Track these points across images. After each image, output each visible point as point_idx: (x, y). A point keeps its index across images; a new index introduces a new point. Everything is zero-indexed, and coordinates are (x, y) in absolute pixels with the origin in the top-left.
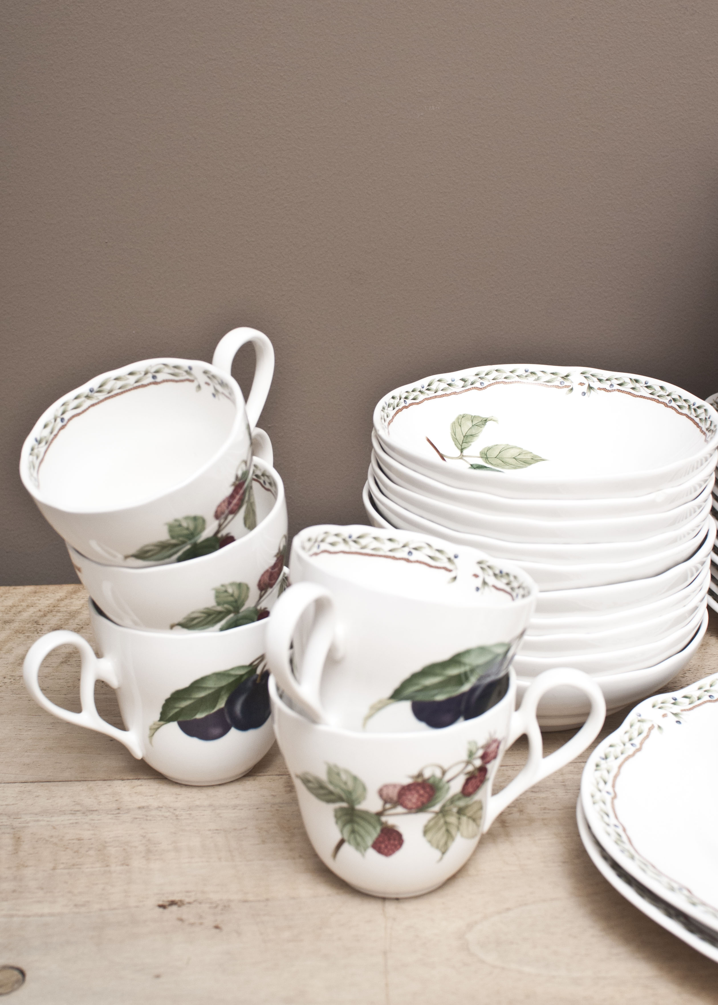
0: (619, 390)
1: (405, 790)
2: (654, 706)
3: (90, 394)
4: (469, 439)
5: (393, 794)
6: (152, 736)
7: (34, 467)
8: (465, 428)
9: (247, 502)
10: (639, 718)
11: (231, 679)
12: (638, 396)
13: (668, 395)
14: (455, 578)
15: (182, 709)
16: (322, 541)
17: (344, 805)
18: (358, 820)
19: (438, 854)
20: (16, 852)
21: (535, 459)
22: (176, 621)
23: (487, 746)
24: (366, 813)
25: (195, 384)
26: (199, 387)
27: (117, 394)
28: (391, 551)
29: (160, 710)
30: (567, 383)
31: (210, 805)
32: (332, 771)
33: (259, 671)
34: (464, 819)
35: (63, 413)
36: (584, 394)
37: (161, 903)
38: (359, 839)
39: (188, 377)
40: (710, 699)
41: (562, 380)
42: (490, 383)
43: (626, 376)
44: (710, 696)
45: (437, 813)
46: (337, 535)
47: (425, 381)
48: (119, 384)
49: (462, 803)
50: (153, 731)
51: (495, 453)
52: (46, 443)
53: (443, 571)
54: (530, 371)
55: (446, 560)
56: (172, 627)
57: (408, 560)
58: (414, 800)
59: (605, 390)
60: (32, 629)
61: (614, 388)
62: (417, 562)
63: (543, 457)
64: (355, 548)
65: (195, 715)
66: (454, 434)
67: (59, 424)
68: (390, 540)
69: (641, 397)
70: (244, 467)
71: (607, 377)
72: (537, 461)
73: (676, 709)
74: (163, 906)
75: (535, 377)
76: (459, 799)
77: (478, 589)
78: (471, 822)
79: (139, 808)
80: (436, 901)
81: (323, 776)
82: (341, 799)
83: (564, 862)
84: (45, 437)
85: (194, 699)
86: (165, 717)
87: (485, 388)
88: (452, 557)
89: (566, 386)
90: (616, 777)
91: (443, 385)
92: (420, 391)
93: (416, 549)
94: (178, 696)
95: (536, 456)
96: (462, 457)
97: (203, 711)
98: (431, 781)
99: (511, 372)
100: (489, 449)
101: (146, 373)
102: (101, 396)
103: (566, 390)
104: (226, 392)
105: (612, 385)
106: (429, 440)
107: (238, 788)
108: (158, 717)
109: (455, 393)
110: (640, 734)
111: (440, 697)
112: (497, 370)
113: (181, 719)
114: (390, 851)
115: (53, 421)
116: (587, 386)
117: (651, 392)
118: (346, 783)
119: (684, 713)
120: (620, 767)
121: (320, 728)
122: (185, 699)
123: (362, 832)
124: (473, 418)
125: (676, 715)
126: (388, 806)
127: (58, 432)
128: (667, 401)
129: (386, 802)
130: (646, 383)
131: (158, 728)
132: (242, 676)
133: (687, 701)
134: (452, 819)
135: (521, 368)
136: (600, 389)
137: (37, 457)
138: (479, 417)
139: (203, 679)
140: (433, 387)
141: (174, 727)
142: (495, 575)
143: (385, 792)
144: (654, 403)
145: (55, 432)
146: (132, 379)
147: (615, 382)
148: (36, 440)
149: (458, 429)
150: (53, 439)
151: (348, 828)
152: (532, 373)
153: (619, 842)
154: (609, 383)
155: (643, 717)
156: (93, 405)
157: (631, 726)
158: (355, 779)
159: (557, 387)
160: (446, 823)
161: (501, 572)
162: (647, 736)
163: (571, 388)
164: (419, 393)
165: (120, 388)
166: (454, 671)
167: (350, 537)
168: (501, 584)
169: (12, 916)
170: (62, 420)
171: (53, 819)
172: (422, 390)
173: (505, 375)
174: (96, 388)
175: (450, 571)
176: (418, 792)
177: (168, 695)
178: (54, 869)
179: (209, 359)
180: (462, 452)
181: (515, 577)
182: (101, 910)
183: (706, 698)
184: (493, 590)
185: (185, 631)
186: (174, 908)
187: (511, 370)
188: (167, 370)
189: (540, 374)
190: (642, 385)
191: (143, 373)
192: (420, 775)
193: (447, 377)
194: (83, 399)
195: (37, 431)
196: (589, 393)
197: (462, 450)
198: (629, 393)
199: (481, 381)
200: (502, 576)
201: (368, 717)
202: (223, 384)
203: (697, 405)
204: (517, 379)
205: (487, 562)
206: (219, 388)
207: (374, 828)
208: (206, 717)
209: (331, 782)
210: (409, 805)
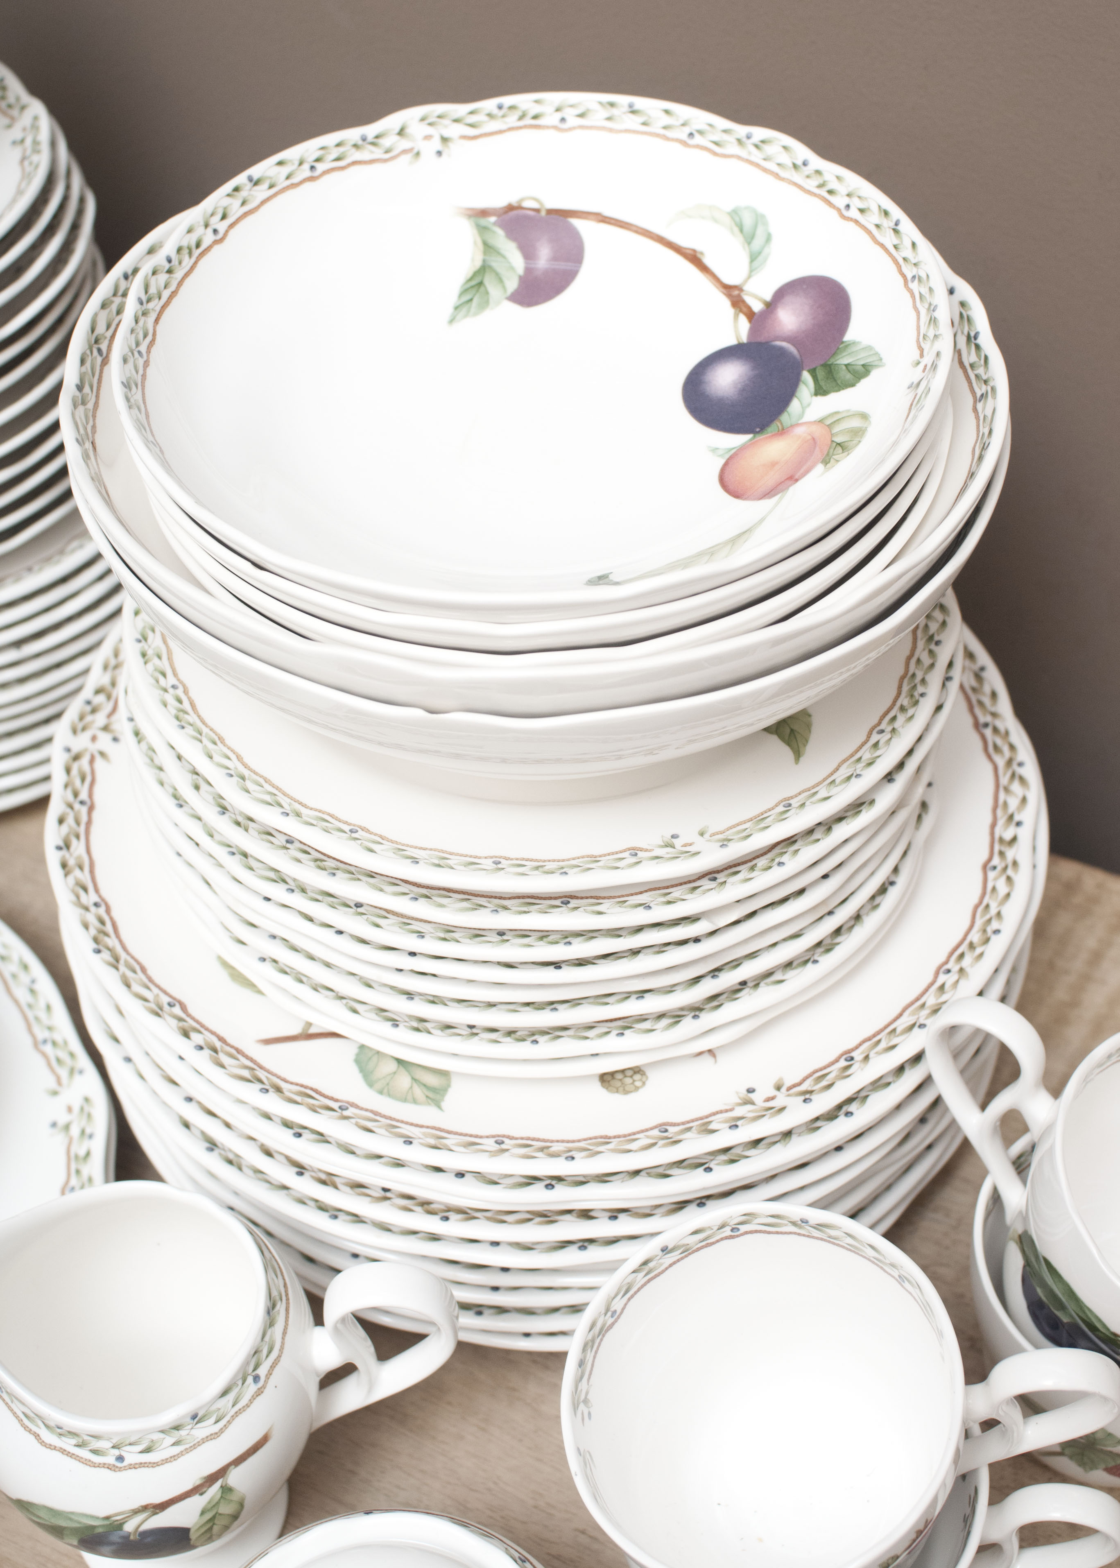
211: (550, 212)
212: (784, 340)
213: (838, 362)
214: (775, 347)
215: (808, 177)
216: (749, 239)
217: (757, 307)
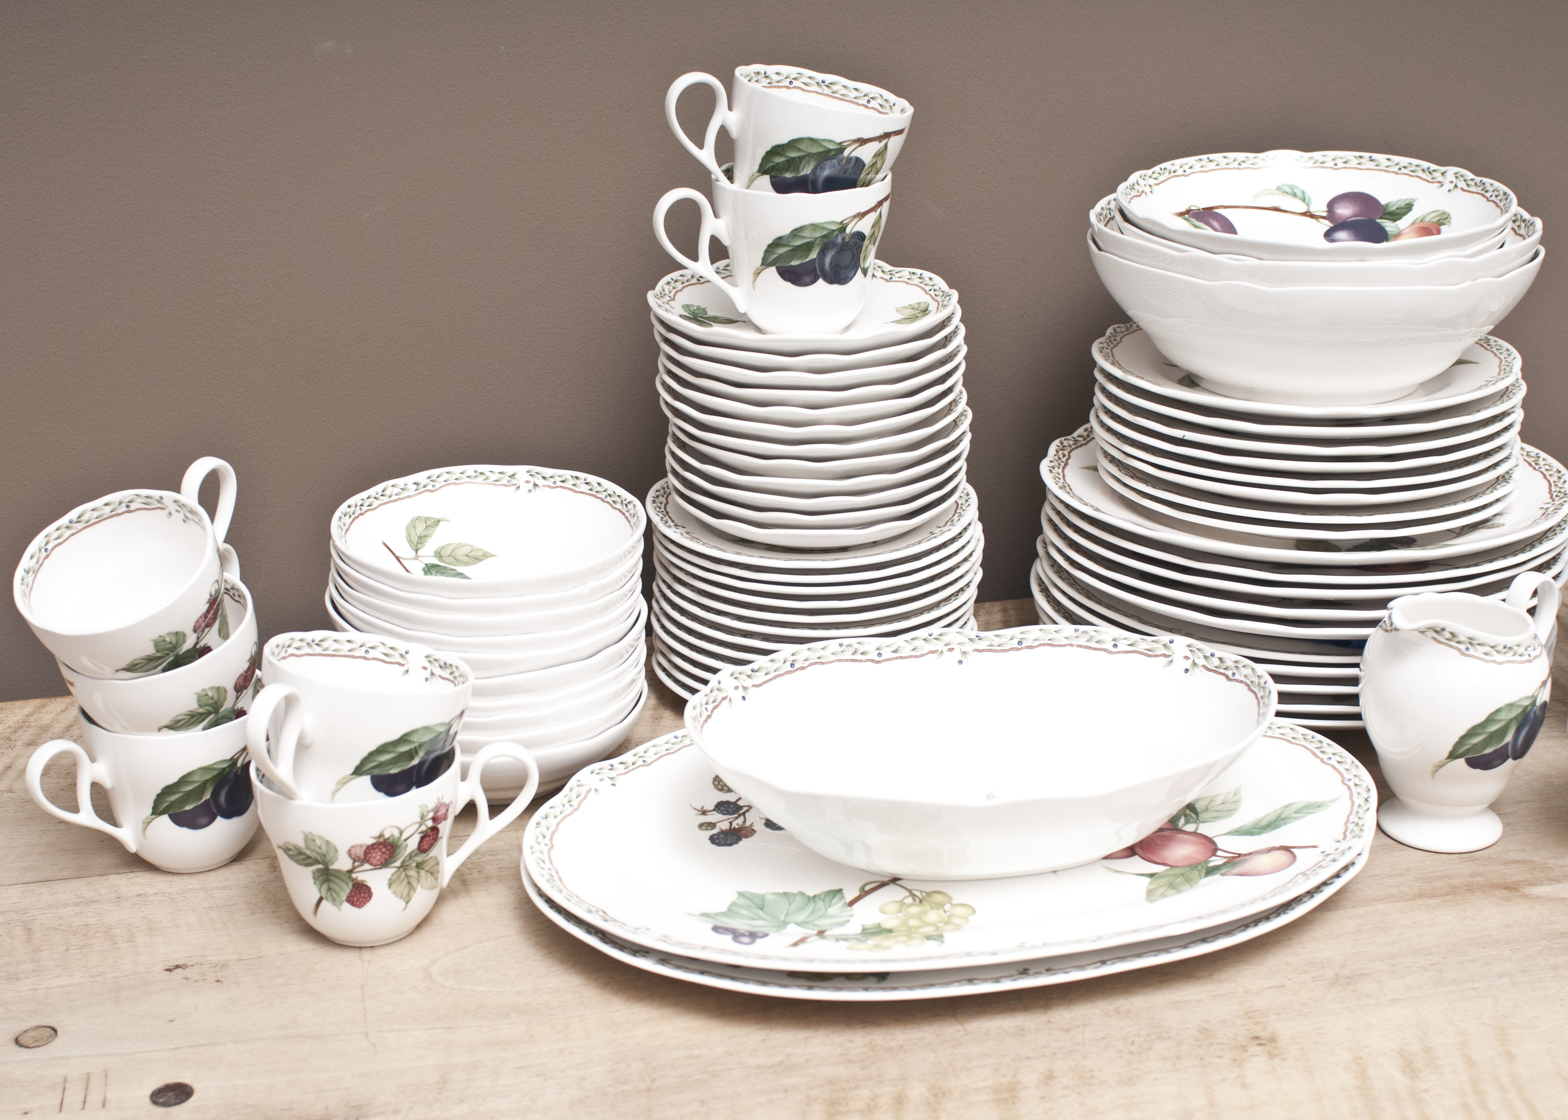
0: (561, 487)
1: (370, 849)
2: (592, 773)
3: (70, 524)
4: (423, 540)
5: (360, 853)
6: (145, 829)
7: (26, 595)
8: (420, 529)
9: (220, 615)
10: (579, 783)
11: (215, 773)
12: (579, 492)
13: (604, 491)
14: (407, 671)
15: (173, 802)
16: (289, 646)
17: (321, 866)
18: (333, 878)
19: (403, 903)
20: (29, 940)
21: (486, 555)
22: (164, 725)
23: (436, 810)
24: (340, 871)
25: (167, 511)
26: (170, 514)
27: (94, 524)
28: (350, 651)
29: (152, 805)
30: (514, 482)
31: (202, 888)
32: (309, 839)
33: (239, 764)
34: (423, 872)
35: (46, 544)
36: (530, 491)
37: (167, 968)
38: (334, 895)
39: (159, 505)
40: (643, 763)
41: (509, 479)
42: (441, 485)
43: (567, 474)
44: (643, 761)
45: (399, 868)
46: (301, 640)
47: (379, 488)
48: (96, 514)
49: (419, 859)
50: (146, 825)
51: (448, 552)
52: (34, 572)
53: (396, 665)
54: (480, 471)
55: (399, 656)
56: (160, 729)
57: (365, 658)
58: (378, 858)
59: (549, 486)
60: (5, 746)
61: (556, 485)
62: (374, 659)
63: (493, 553)
64: (318, 650)
65: (184, 807)
66: (409, 536)
67: (44, 554)
68: (349, 641)
69: (581, 492)
70: (216, 586)
71: (551, 475)
72: (488, 557)
73: (612, 774)
74: (169, 970)
75: (484, 477)
76: (416, 855)
77: (427, 679)
78: (429, 875)
79: (137, 895)
80: (405, 946)
81: (301, 844)
82: (317, 862)
83: (515, 908)
84: (33, 567)
85: (182, 792)
86: (157, 811)
87: (437, 489)
88: (404, 653)
89: (513, 485)
90: (554, 832)
91: (396, 490)
92: (375, 498)
93: (372, 648)
94: (167, 791)
95: (487, 552)
96: (416, 558)
97: (191, 803)
98: (391, 840)
99: (461, 473)
100: (442, 548)
101: (120, 503)
102: (80, 526)
103: (514, 488)
104: (196, 519)
105: (555, 482)
106: (385, 544)
107: (227, 872)
108: (150, 811)
109: (409, 497)
110: (578, 796)
111: (394, 771)
112: (447, 473)
113: (171, 812)
114: (362, 904)
115: (38, 551)
116: (532, 484)
117: (589, 488)
118: (320, 848)
119: (619, 776)
120: (558, 824)
121: (295, 802)
122: (175, 793)
123: (337, 889)
124: (426, 520)
125: (612, 779)
126: (357, 864)
127: (43, 562)
128: (603, 497)
129: (355, 861)
130: (585, 480)
131: (150, 822)
132: (224, 769)
133: (623, 766)
134: (413, 873)
135: (470, 469)
136: (544, 486)
137: (27, 586)
138: (432, 518)
139: (190, 774)
140: (387, 492)
141: (165, 819)
142: (441, 667)
143: (353, 853)
144: (593, 498)
145: (40, 562)
146: (108, 509)
147: (558, 479)
148: (25, 571)
149: (412, 532)
150: (39, 568)
151: (325, 886)
152: (481, 473)
153: (551, 881)
154: (552, 480)
155: (581, 782)
156: (73, 535)
157: (571, 790)
158: (328, 842)
159: (505, 485)
160: (406, 875)
161: (445, 664)
162: (585, 798)
163: (518, 486)
164: (374, 499)
165: (96, 518)
166: (404, 748)
167: (313, 641)
168: (446, 674)
169: (36, 989)
170: (46, 550)
171: (60, 911)
172: (377, 496)
173: (455, 477)
174: (75, 519)
175: (402, 665)
176: (380, 850)
177: (159, 791)
178: (67, 950)
179: (178, 490)
180: (416, 553)
181: (457, 667)
182: (115, 977)
183: (640, 763)
184: (440, 679)
185: (172, 732)
186: (179, 970)
187: (461, 472)
188: (139, 500)
189: (488, 474)
190: (581, 481)
191: (117, 504)
192: (381, 836)
193: (400, 481)
194: (63, 530)
195: (25, 562)
196: (534, 490)
197: (416, 551)
198: (571, 489)
199: (433, 483)
200: (446, 668)
201: (336, 791)
202: (192, 512)
203: (627, 501)
204: (467, 480)
205: (433, 655)
206: (188, 515)
207: (347, 884)
208: (194, 808)
209: (308, 848)
210: (375, 862)
211: (1203, 209)
212: (1351, 217)
213: (1390, 210)
214: (1350, 222)
215: (1306, 162)
216: (1295, 195)
217: (1325, 214)
